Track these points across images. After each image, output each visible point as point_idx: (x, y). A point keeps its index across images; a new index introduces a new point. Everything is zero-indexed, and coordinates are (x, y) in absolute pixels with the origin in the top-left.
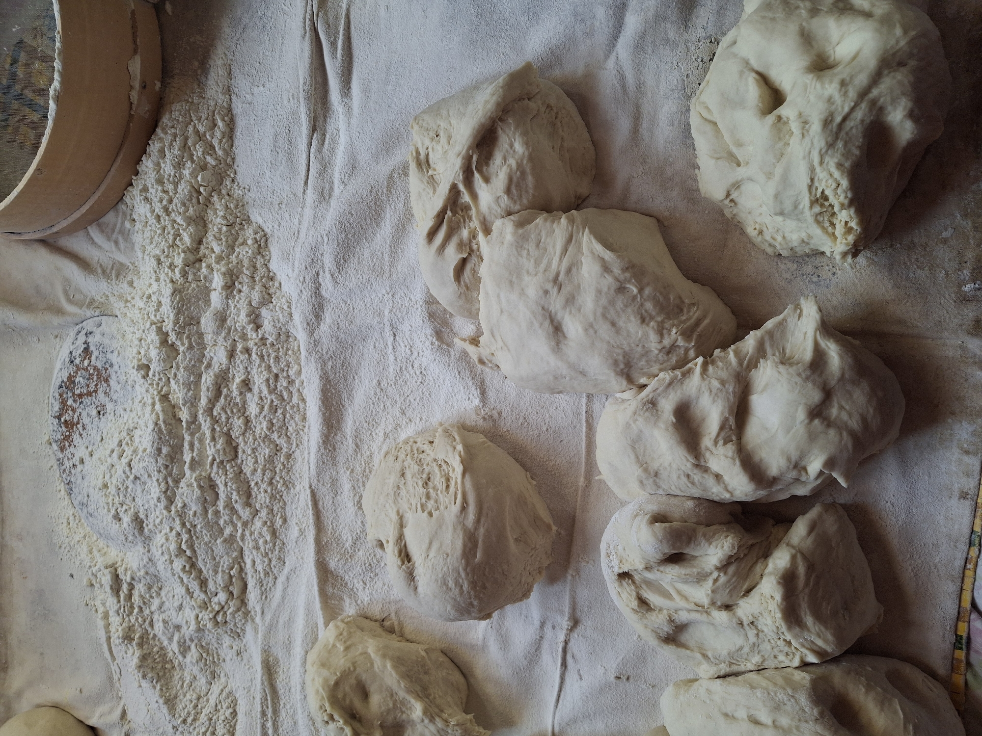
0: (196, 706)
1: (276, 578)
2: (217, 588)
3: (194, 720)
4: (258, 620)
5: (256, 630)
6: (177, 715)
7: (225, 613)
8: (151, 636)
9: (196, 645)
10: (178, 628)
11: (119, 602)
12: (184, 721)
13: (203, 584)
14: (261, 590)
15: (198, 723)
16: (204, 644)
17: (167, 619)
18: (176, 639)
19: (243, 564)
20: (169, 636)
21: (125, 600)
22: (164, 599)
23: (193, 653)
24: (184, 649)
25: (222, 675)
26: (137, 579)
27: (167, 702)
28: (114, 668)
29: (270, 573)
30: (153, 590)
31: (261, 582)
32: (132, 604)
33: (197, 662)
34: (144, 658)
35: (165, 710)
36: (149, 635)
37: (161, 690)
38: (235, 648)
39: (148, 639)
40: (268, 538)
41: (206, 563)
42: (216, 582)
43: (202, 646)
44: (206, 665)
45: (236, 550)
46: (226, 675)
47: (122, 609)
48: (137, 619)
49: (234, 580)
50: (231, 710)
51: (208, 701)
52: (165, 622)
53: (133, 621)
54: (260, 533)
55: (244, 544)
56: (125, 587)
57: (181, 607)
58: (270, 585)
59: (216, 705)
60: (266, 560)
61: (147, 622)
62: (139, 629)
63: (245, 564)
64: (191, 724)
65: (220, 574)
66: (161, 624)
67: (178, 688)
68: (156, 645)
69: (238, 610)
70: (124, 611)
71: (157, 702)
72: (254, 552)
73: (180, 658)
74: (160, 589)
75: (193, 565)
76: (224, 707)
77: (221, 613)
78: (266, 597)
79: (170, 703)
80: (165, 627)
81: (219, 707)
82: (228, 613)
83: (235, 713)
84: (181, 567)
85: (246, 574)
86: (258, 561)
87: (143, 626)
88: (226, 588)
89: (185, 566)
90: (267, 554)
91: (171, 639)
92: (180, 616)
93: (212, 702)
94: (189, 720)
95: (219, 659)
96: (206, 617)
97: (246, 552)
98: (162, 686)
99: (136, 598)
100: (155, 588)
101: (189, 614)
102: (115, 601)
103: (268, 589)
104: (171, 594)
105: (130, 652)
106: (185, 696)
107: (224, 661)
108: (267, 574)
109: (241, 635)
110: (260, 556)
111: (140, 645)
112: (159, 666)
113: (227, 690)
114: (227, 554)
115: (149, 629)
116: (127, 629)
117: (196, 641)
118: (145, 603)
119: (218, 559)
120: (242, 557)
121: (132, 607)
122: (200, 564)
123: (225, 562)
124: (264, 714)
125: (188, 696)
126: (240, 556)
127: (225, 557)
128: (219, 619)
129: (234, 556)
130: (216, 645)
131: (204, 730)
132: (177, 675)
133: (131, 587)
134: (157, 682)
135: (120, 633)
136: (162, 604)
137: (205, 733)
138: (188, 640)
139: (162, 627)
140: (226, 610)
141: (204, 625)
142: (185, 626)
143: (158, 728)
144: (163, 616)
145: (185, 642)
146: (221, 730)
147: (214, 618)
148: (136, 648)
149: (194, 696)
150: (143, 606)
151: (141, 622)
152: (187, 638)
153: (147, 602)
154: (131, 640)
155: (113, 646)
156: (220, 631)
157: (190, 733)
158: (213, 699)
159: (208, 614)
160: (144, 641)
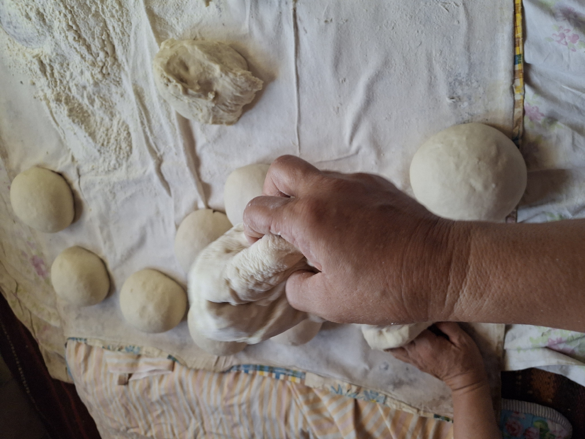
0: (107, 135)
1: (129, 36)
2: (97, 50)
3: (108, 143)
4: (126, 68)
5: (127, 75)
6: (98, 142)
7: (107, 68)
8: (71, 97)
9: (98, 97)
10: (84, 87)
11: (47, 79)
12: (103, 145)
13: (89, 48)
14: (122, 45)
15: (110, 144)
16: (102, 96)
17: (77, 83)
18: (85, 95)
19: (108, 31)
20: (81, 94)
21: (50, 76)
22: (72, 70)
23: (97, 103)
24: (92, 102)
25: (117, 113)
26: (53, 60)
27: (90, 135)
28: (60, 132)
29: (125, 33)
30: (64, 66)
31: (121, 40)
32: (55, 79)
33: (101, 107)
34: (71, 110)
35: (90, 140)
36: (70, 97)
37: (85, 128)
38: (119, 92)
39: (70, 100)
40: (117, 7)
41: (86, 33)
42: (96, 45)
43: (101, 97)
44: (106, 108)
45: (102, 21)
46: (119, 113)
47: (51, 83)
48: (60, 88)
49: (106, 43)
50: (126, 132)
51: (113, 130)
52: (76, 85)
53: (58, 89)
54: (112, 5)
55: (105, 16)
56: (48, 68)
57: (82, 73)
58: (127, 41)
59: (118, 132)
60: (120, 23)
61: (67, 88)
62: (64, 94)
63: (109, 30)
64: (107, 146)
65: (96, 40)
66: (74, 87)
67: (95, 126)
68: (75, 103)
69: (114, 64)
71: (85, 137)
72: (112, 19)
73: (91, 107)
74: (68, 65)
75: (80, 36)
76: (122, 131)
77: (104, 68)
78: (127, 50)
79: (92, 135)
81: (119, 132)
82: (108, 67)
83: (129, 134)
84: (72, 38)
85: (112, 38)
86: (116, 26)
87: (65, 92)
88: (102, 49)
89: (75, 38)
90: (119, 19)
91: (82, 96)
92: (83, 78)
93: (115, 130)
94: (105, 143)
95: (112, 104)
96: (97, 72)
97: (108, 22)
98: (85, 126)
99: (56, 75)
100: (65, 65)
101: (87, 74)
102: (45, 79)
103: (126, 45)
104: (74, 66)
105: (62, 108)
106: (99, 130)
107: (116, 104)
108: (123, 34)
109: (120, 82)
110: (116, 22)
111: (67, 103)
112: (81, 115)
113: (121, 121)
114: (97, 24)
115: (69, 93)
116: (57, 95)
117: (97, 95)
118: (62, 76)
119: (92, 29)
120: (107, 27)
121: (56, 82)
122: (84, 35)
123: (97, 30)
124: (142, 123)
125: (101, 130)
126: (105, 26)
127: (97, 27)
128: (104, 71)
129: (101, 26)
130: (109, 95)
131: (114, 147)
132: (92, 119)
133: (52, 69)
134: (82, 124)
135: (53, 97)
136: (71, 75)
137: (115, 149)
138: (92, 95)
139: (76, 90)
140: (106, 65)
141: (97, 79)
142: (87, 85)
143: (91, 156)
144: (74, 82)
145: (91, 96)
146: (124, 145)
147: (101, 71)
148: (64, 105)
149: (105, 129)
150: (61, 79)
151: (64, 89)
152: (91, 93)
153: (63, 76)
154: (61, 101)
155: (55, 115)
156: (107, 82)
157: (108, 152)
158: (115, 129)
159: (97, 70)
160: (68, 101)
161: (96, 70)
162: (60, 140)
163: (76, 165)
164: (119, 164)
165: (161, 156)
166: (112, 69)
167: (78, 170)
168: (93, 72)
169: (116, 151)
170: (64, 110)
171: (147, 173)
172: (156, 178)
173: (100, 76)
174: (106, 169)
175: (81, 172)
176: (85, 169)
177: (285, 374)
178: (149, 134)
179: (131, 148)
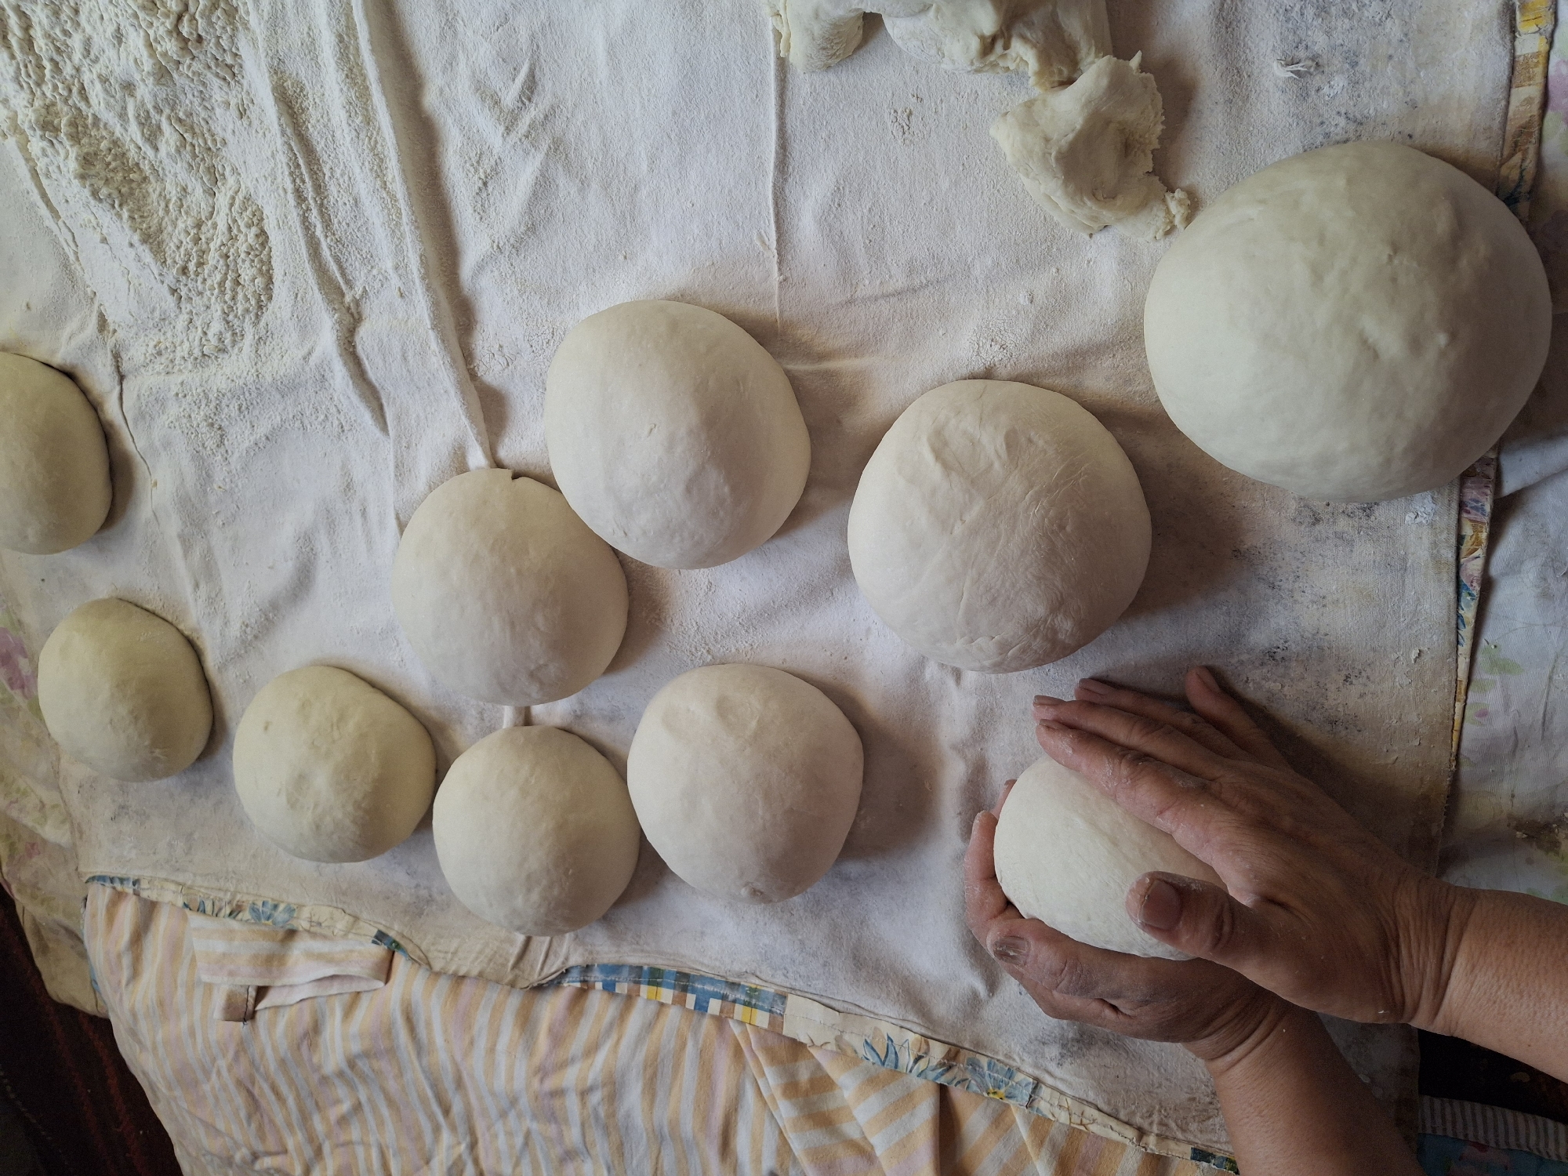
0: (197, 240)
3: (200, 264)
4: (253, 20)
5: (254, 41)
6: (169, 261)
7: (193, 18)
8: (90, 121)
9: (169, 118)
10: (129, 87)
11: (13, 57)
12: (184, 270)
15: (207, 269)
16: (181, 115)
17: (104, 72)
18: (131, 113)
20: (118, 108)
21: (22, 49)
22: (88, 29)
23: (169, 137)
24: (153, 136)
25: (227, 173)
27: (146, 239)
28: (63, 236)
30: (63, 17)
32: (39, 58)
33: (178, 151)
34: (87, 161)
35: (148, 257)
36: (85, 117)
37: (132, 218)
39: (85, 126)
43: (180, 120)
44: (195, 156)
46: (234, 170)
47: (23, 70)
48: (55, 87)
50: (254, 230)
51: (215, 226)
52: (104, 80)
53: (48, 94)
56: (13, 22)
57: (119, 37)
59: (230, 229)
61: (75, 90)
62: (65, 109)
64: (197, 274)
66: (98, 86)
67: (161, 213)
68: (103, 137)
70: (29, 76)
71: (131, 245)
73: (150, 152)
74: (77, 12)
76: (243, 227)
77: (186, 18)
79: (153, 239)
80: (106, 91)
81: (235, 231)
82: (197, 17)
83: (263, 235)
87: (70, 102)
91: (123, 116)
92: (123, 55)
93: (222, 227)
94: (192, 266)
95: (214, 141)
96: (162, 31)
98: (131, 211)
99: (40, 43)
100: (66, 11)
101: (135, 41)
104: (96, 16)
105: (62, 152)
106: (175, 225)
107: (224, 142)
109: (236, 69)
111: (75, 138)
112: (119, 177)
113: (240, 196)
115: (82, 106)
116: (43, 111)
117: (167, 111)
118: (58, 50)
121: (40, 67)
124: (299, 196)
125: (181, 225)
128: (185, 30)
130: (203, 114)
131: (218, 277)
132: (153, 190)
133: (27, 27)
134: (121, 205)
135: (33, 117)
136: (87, 44)
137: (222, 284)
138: (152, 112)
139: (102, 95)
140: (192, 9)
141: (165, 54)
142: (137, 77)
143: (153, 310)
144: (97, 68)
145: (148, 117)
146: (247, 272)
147: (176, 31)
148: (67, 143)
149: (190, 222)
150: (57, 58)
151: (65, 93)
152: (150, 106)
153: (63, 48)
154: (57, 130)
155: (45, 182)
156: (197, 66)
157: (200, 294)
158: (221, 220)
159: (163, 23)
160: (79, 129)
161: (161, 27)
162: (65, 265)
163: (111, 342)
164: (234, 334)
165: (357, 303)
166: (211, 24)
167: (117, 357)
168: (151, 32)
169: (223, 292)
170: (68, 158)
171: (314, 360)
172: (340, 374)
173: (170, 46)
174: (197, 352)
175: (125, 366)
176: (136, 354)
177: (724, 998)
178: (319, 232)
179: (270, 280)
